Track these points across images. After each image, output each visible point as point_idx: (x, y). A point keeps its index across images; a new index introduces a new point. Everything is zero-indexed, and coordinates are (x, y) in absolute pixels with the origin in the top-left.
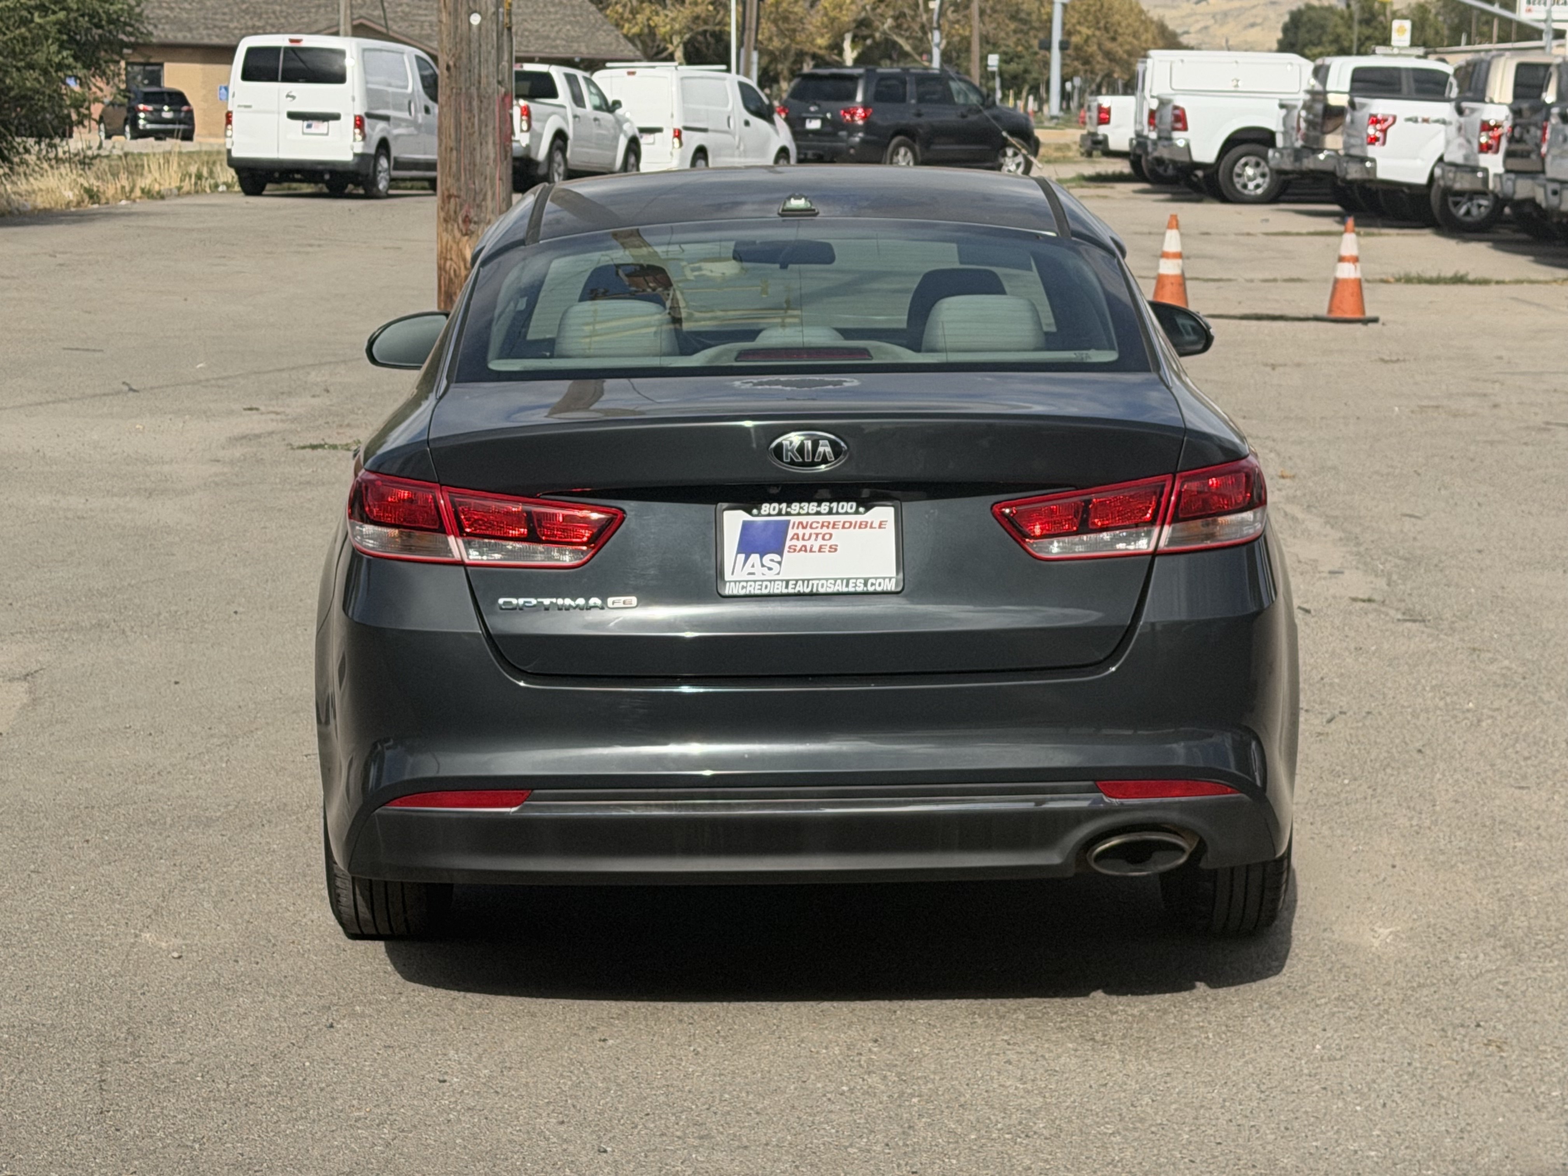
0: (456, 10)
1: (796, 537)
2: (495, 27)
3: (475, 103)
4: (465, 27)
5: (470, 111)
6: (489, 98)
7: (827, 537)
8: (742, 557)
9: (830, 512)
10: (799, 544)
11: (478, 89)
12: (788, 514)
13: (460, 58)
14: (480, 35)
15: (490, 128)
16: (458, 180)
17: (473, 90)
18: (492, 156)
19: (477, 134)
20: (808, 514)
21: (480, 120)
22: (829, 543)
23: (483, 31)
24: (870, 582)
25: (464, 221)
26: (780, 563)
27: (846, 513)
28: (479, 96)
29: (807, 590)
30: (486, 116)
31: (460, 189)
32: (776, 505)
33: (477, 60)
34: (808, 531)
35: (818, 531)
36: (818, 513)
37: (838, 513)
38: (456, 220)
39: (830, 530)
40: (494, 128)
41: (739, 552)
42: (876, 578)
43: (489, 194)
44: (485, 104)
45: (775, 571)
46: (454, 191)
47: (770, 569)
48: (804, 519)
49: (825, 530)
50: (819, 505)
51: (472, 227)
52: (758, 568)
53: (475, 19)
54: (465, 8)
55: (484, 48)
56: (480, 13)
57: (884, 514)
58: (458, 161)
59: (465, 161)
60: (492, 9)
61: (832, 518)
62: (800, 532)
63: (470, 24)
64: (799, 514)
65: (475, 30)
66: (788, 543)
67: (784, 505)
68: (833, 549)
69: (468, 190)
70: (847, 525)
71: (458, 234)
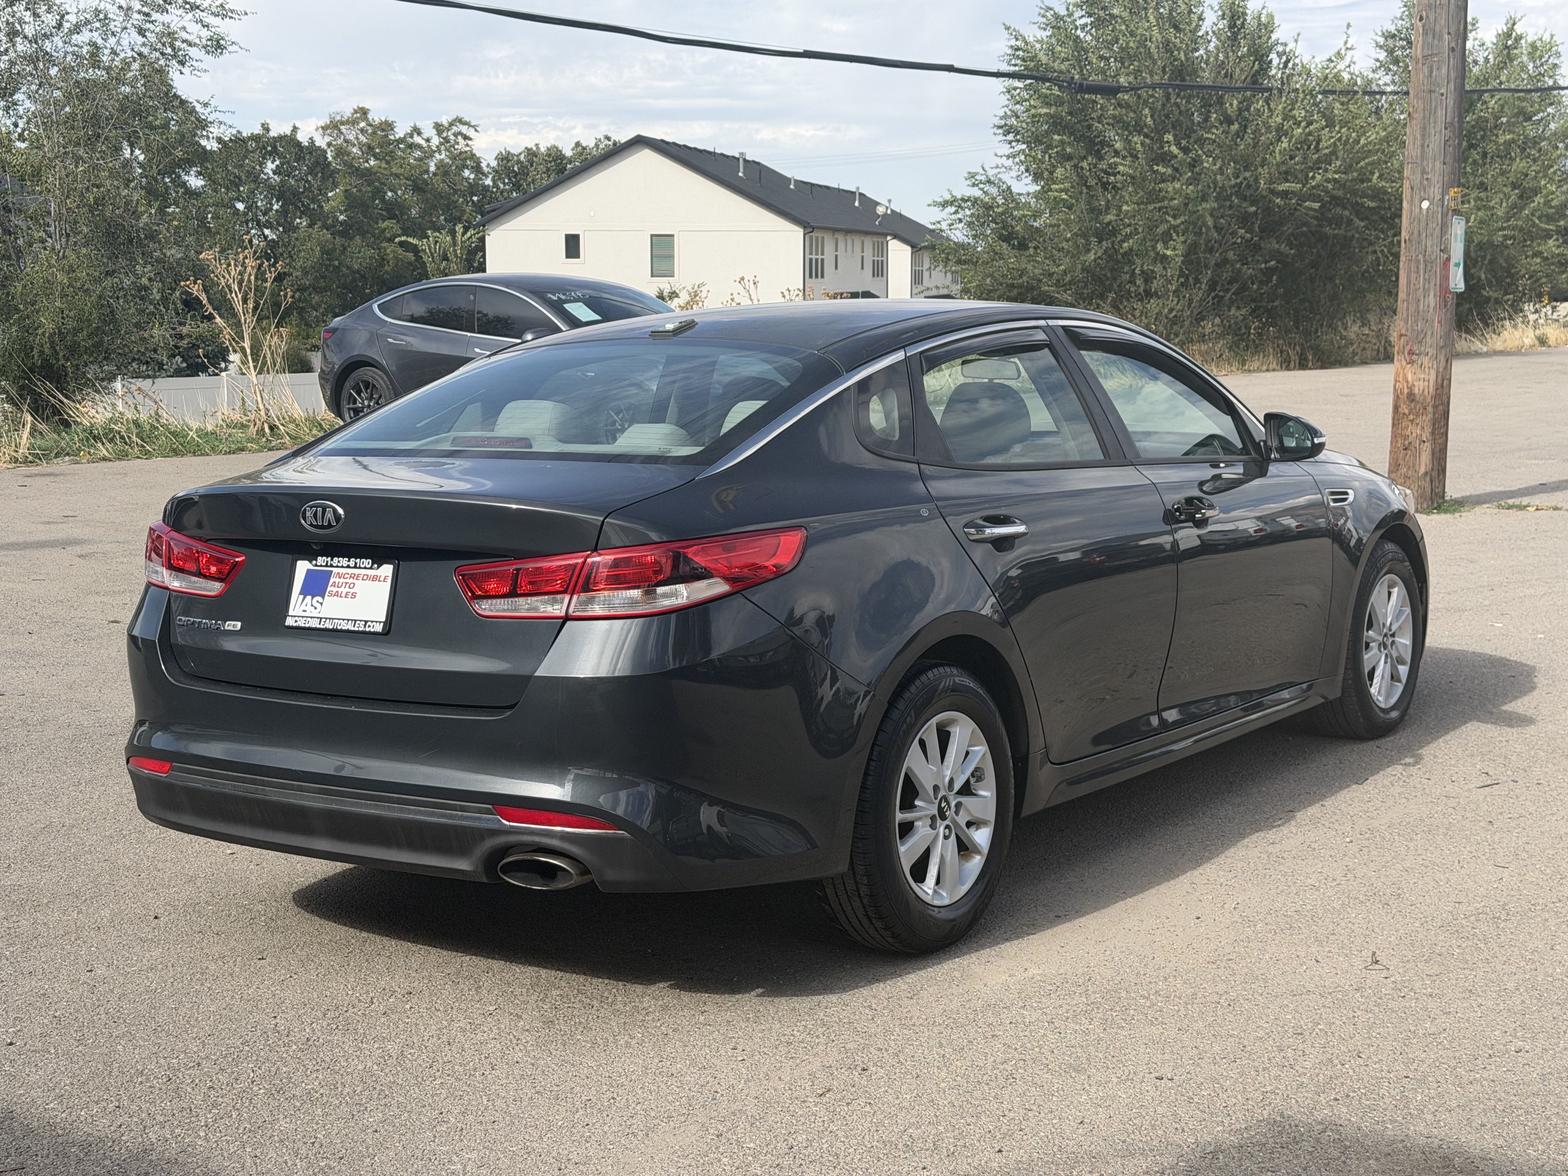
0: (1412, 198)
1: (334, 585)
2: (1440, 209)
3: (1422, 266)
4: (1418, 210)
5: (1418, 272)
6: (1432, 262)
7: (352, 586)
8: (302, 597)
9: (355, 567)
10: (335, 589)
11: (1425, 256)
12: (331, 566)
13: (1413, 233)
14: (1427, 216)
15: (1432, 284)
16: (1407, 323)
17: (1421, 257)
18: (1432, 305)
19: (1421, 289)
20: (342, 567)
21: (1425, 279)
22: (352, 591)
23: (1430, 212)
24: (369, 623)
25: (1409, 353)
26: (321, 604)
27: (365, 568)
28: (1425, 261)
29: (331, 627)
30: (1430, 276)
31: (1407, 330)
32: (325, 558)
33: (1424, 235)
34: (342, 580)
35: (347, 580)
36: (348, 567)
37: (360, 568)
38: (1403, 353)
39: (355, 581)
40: (1435, 285)
41: (300, 594)
42: (372, 622)
43: (1429, 333)
44: (1429, 268)
45: (318, 610)
46: (1403, 332)
47: (316, 608)
48: (341, 570)
49: (351, 580)
50: (349, 561)
51: (1414, 357)
52: (309, 608)
53: (1425, 205)
54: (1418, 197)
55: (1430, 225)
56: (1428, 200)
57: (387, 570)
58: (1408, 309)
59: (1412, 309)
60: (1438, 197)
61: (356, 571)
62: (337, 580)
63: (1421, 208)
64: (337, 567)
65: (1425, 212)
66: (329, 589)
67: (329, 559)
68: (354, 596)
69: (1413, 330)
70: (365, 577)
71: (1404, 363)
